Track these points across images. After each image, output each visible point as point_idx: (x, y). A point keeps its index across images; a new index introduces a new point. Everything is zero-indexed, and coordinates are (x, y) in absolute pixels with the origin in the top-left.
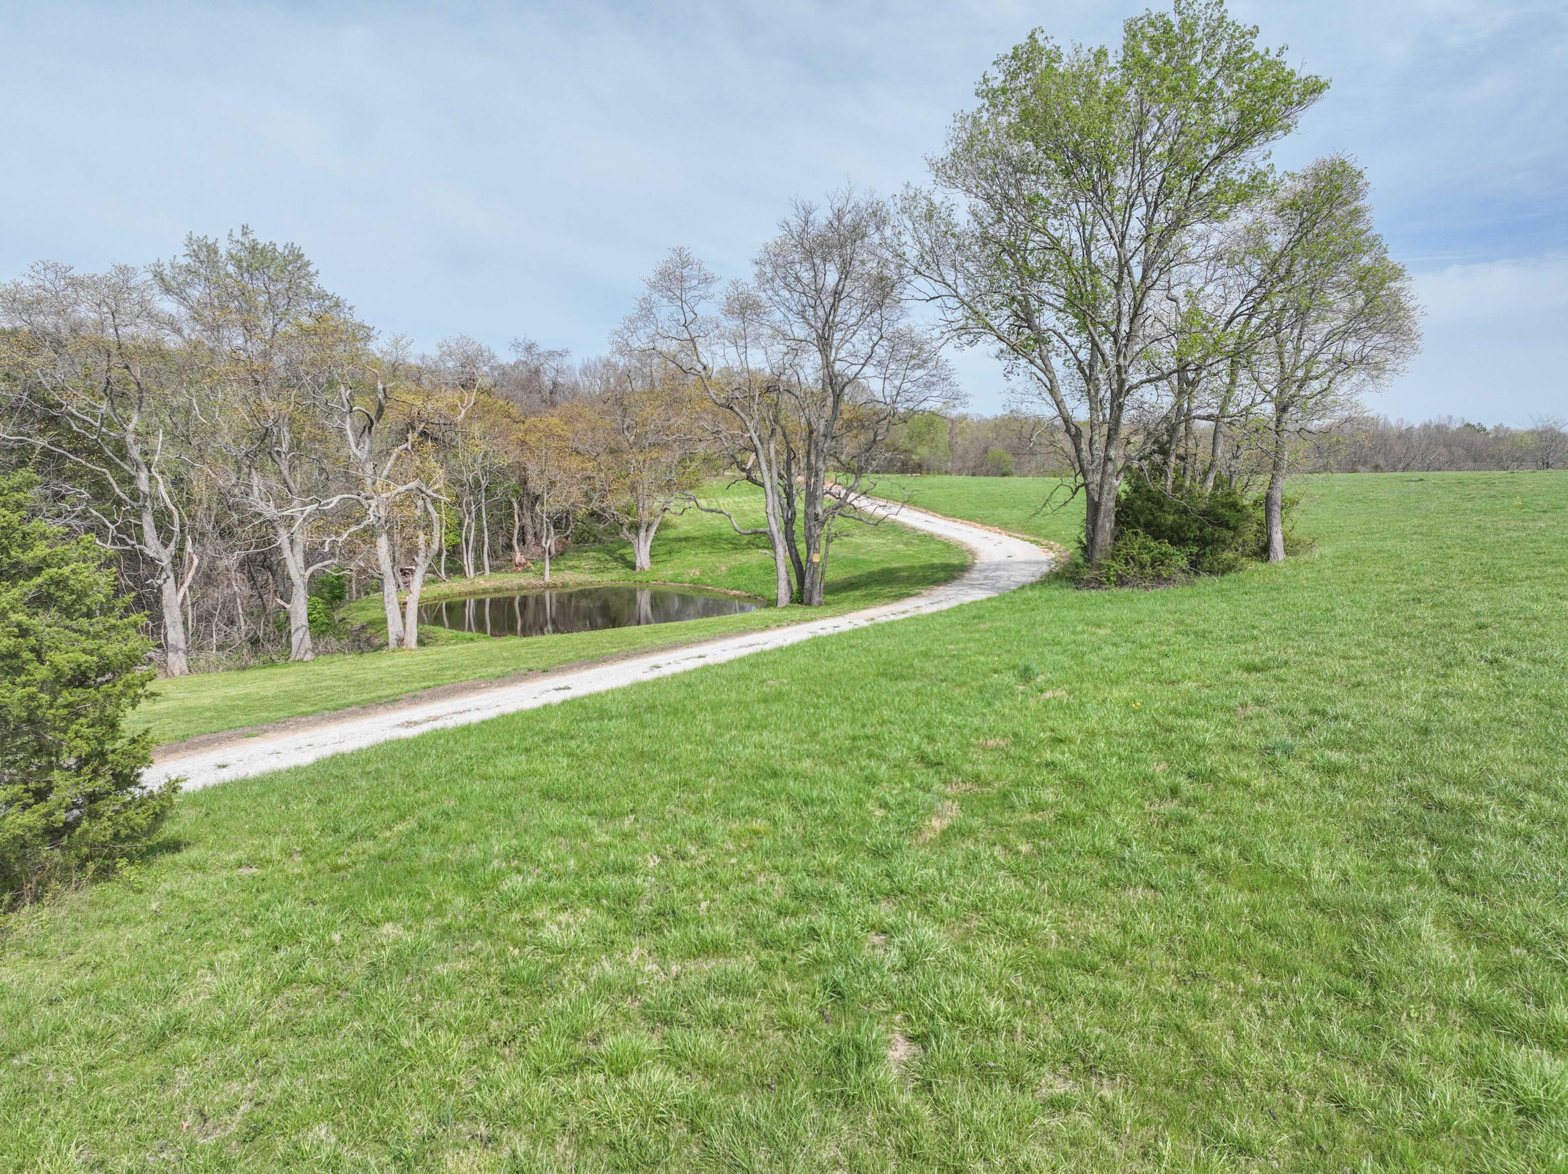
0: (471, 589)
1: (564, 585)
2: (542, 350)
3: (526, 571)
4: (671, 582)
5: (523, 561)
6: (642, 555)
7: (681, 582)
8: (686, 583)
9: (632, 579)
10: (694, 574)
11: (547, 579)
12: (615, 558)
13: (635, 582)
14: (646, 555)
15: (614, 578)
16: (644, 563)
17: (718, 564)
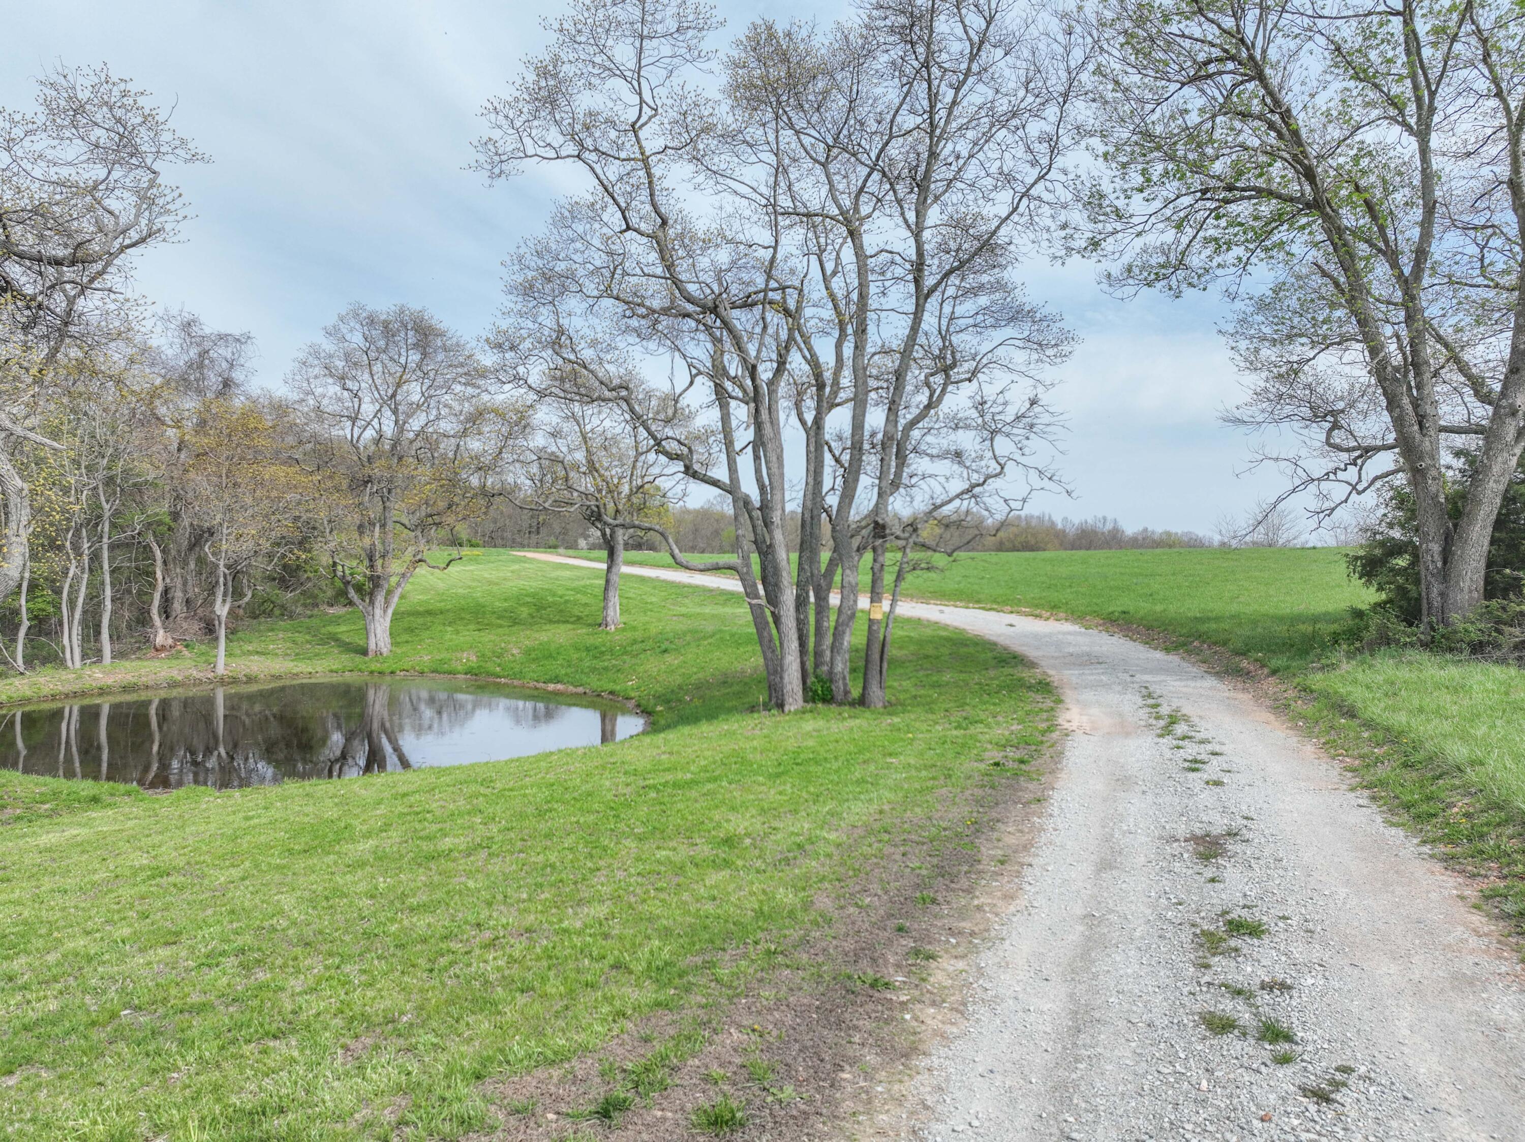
0: (76, 687)
1: (250, 679)
2: (207, 331)
3: (178, 656)
4: (433, 672)
5: (170, 641)
6: (378, 631)
7: (450, 673)
8: (459, 673)
9: (360, 670)
10: (468, 660)
11: (221, 670)
12: (322, 639)
13: (372, 672)
14: (384, 631)
15: (334, 667)
16: (381, 644)
17: (503, 645)
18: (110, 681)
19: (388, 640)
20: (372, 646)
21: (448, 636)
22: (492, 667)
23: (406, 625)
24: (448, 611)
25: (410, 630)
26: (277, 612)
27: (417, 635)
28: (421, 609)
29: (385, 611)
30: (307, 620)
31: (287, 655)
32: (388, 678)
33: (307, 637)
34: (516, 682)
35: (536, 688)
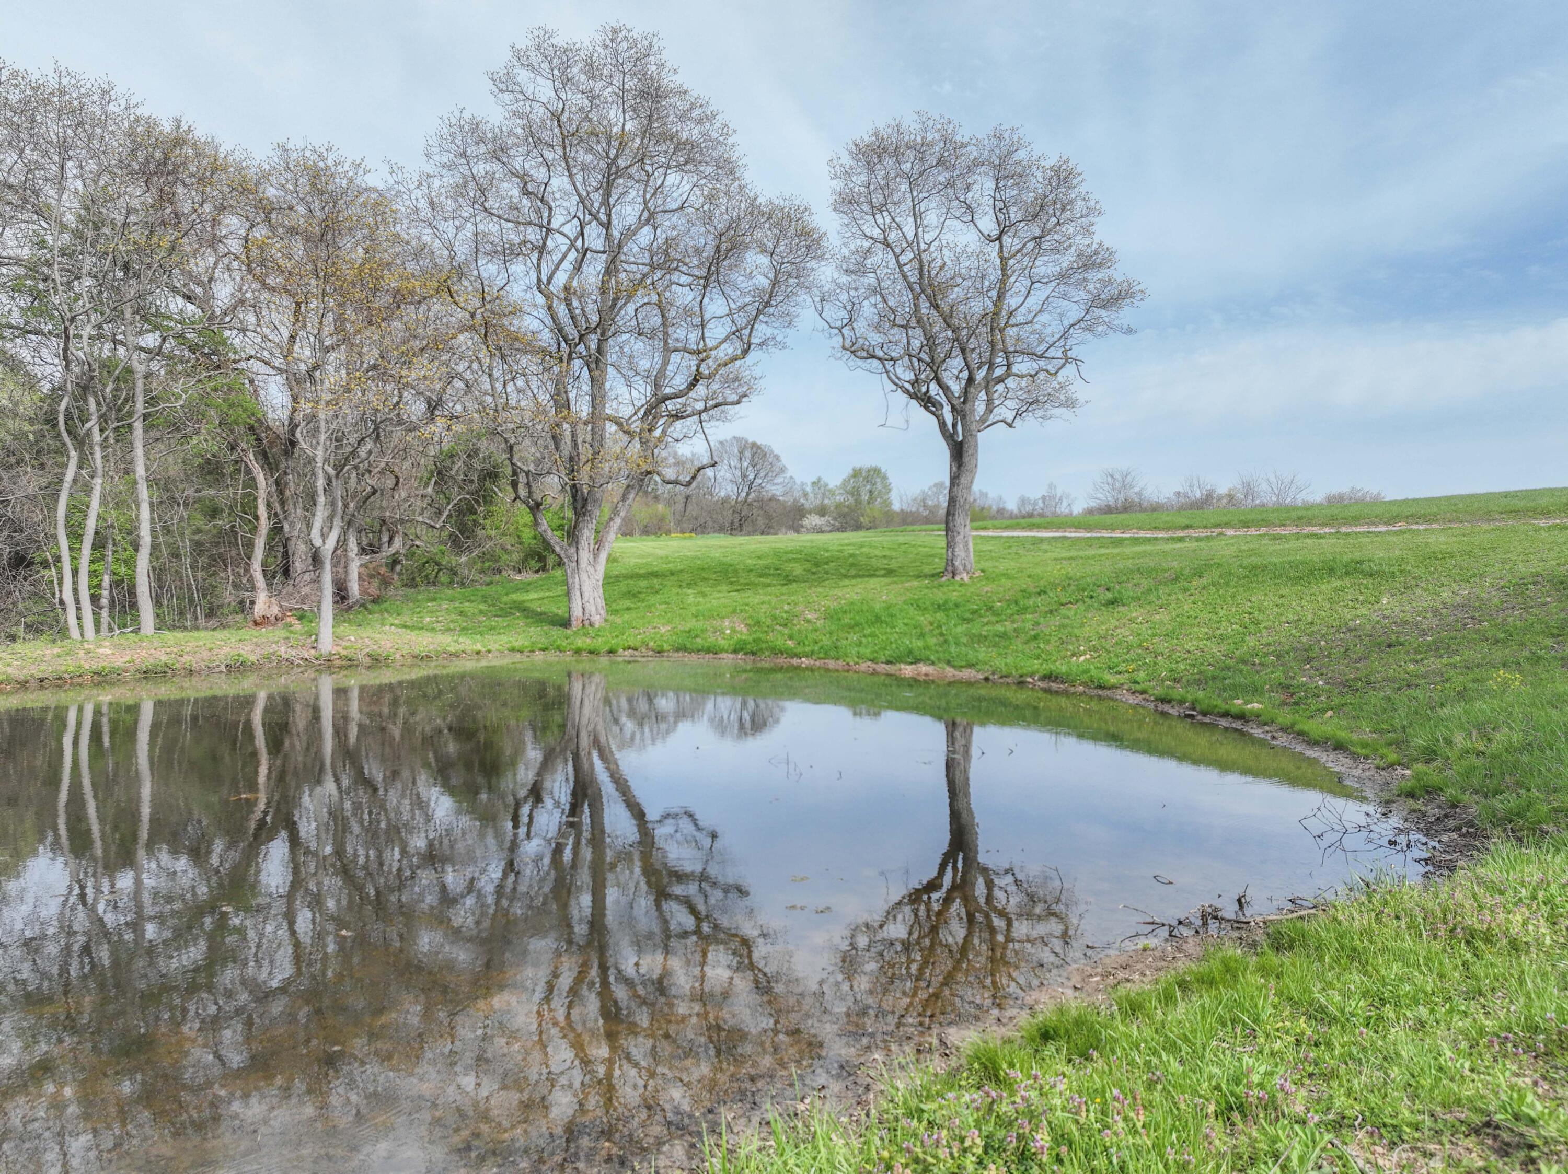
1: (377, 661)
4: (678, 650)
5: (275, 610)
6: (587, 588)
7: (708, 651)
8: (723, 650)
9: (559, 648)
10: (734, 631)
11: (327, 644)
12: (501, 609)
13: (578, 652)
14: (595, 589)
15: (517, 645)
16: (591, 608)
17: (786, 607)
18: (120, 661)
19: (601, 602)
20: (577, 612)
21: (691, 599)
22: (780, 639)
23: (624, 589)
24: (681, 571)
25: (632, 595)
26: (443, 578)
27: (643, 601)
28: (642, 571)
29: (596, 556)
30: (484, 588)
31: (449, 630)
32: (604, 660)
33: (482, 607)
34: (831, 664)
35: (875, 673)
